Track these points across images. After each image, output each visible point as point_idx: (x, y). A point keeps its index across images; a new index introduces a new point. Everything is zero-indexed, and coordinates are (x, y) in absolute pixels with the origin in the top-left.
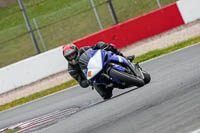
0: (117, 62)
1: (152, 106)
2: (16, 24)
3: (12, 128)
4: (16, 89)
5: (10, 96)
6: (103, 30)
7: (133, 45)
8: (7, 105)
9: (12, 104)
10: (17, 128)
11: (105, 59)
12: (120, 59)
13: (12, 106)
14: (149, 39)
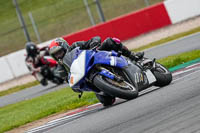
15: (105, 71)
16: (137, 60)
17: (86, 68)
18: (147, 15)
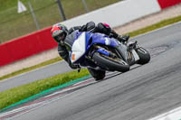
0: (103, 45)
11: (89, 42)
12: (107, 41)
15: (101, 49)
16: (124, 41)
18: (38, 37)
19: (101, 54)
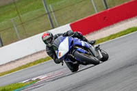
0: (80, 46)
1: (130, 65)
2: (38, 8)
3: (34, 79)
4: (37, 53)
5: (33, 57)
6: (97, 13)
7: (118, 24)
8: (30, 63)
9: (35, 63)
10: (38, 80)
13: (34, 64)
14: (129, 20)
17: (70, 46)
19: (80, 52)
